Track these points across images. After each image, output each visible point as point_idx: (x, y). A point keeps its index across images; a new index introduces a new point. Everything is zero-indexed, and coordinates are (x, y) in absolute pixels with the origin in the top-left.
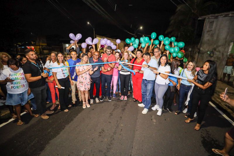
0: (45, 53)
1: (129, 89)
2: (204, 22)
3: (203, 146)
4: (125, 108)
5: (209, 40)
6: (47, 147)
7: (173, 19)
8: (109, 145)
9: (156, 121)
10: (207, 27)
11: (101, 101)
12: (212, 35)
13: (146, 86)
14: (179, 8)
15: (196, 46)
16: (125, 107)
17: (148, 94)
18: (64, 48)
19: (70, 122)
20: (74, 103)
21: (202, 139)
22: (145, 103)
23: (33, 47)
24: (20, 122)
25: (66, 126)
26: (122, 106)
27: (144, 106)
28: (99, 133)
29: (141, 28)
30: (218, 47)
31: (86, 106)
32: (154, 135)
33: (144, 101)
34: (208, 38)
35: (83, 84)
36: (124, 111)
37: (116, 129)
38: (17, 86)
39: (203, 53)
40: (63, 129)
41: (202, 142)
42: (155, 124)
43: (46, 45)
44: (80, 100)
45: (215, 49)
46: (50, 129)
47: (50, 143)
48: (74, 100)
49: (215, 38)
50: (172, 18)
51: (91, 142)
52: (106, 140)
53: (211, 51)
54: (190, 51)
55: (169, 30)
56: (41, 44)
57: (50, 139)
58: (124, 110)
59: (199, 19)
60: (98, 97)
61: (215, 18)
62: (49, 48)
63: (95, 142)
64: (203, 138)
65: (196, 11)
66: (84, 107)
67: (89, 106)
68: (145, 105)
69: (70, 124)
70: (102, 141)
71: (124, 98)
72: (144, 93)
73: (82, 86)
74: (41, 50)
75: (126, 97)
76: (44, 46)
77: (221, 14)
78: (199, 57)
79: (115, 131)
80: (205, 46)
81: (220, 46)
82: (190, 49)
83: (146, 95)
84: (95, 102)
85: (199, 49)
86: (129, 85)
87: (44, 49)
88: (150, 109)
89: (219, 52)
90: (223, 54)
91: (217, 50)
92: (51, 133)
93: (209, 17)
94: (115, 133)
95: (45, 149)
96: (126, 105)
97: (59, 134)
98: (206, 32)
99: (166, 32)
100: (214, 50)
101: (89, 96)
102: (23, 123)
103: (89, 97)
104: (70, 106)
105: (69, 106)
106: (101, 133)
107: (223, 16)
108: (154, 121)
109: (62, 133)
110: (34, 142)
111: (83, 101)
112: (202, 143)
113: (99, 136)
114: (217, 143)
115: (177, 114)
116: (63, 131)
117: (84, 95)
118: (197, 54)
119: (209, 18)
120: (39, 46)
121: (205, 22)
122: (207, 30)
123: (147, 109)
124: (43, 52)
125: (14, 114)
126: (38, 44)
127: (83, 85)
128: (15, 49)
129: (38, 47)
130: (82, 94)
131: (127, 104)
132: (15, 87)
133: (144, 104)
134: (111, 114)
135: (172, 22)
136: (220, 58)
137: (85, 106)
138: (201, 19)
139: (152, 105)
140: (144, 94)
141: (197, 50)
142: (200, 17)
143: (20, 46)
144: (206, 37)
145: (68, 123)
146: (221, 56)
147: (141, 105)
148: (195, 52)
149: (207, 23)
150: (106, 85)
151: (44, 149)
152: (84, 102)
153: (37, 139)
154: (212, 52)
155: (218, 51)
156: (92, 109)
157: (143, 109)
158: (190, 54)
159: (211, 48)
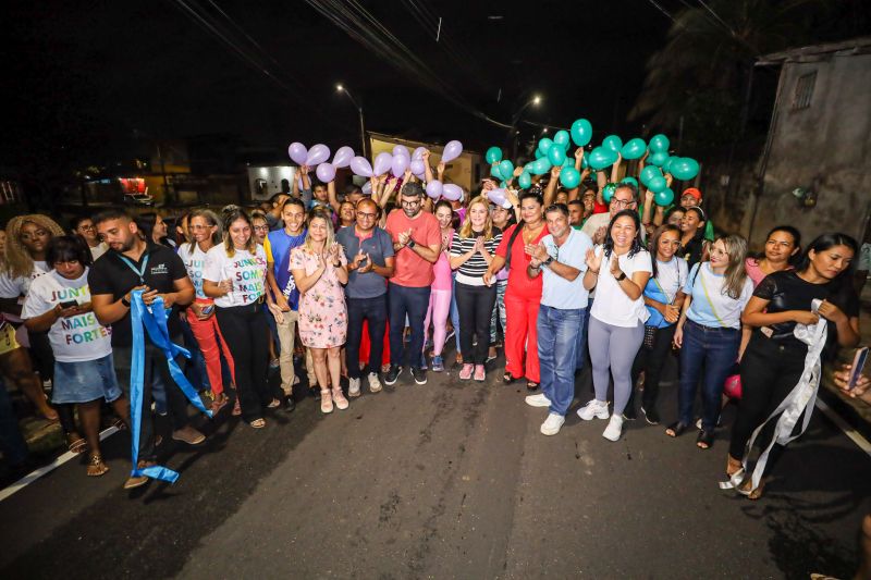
0: (186, 201)
1: (491, 338)
2: (779, 75)
3: (774, 563)
4: (476, 412)
5: (796, 144)
6: (193, 560)
7: (657, 66)
8: (419, 556)
9: (593, 463)
10: (788, 93)
11: (387, 383)
12: (810, 127)
13: (554, 330)
14: (679, 24)
15: (746, 168)
16: (479, 408)
17: (561, 360)
18: (252, 180)
19: (276, 466)
20: (288, 390)
21: (772, 534)
22: (553, 391)
23: (141, 181)
24: (97, 466)
25: (261, 480)
26: (465, 404)
27: (548, 403)
28: (382, 507)
29: (537, 100)
30: (832, 169)
31: (334, 404)
32: (585, 517)
33: (549, 386)
34: (793, 137)
35: (323, 323)
36: (472, 424)
37: (442, 492)
38: (85, 334)
39: (776, 196)
40: (250, 492)
41: (770, 544)
42: (590, 473)
43: (187, 170)
44: (312, 382)
45: (822, 181)
46: (204, 493)
47: (202, 545)
48: (288, 379)
49: (822, 137)
50: (653, 59)
51: (353, 544)
52: (406, 534)
53: (807, 184)
54: (724, 187)
55: (644, 106)
56: (169, 169)
57: (205, 531)
58: (472, 418)
59: (757, 64)
60: (379, 372)
61: (822, 60)
62: (196, 182)
63: (367, 542)
64: (777, 528)
65: (746, 33)
66: (326, 408)
67: (342, 404)
68: (552, 401)
69: (277, 472)
70: (392, 541)
71: (473, 374)
72: (549, 355)
73: (318, 330)
74: (171, 190)
75: (480, 368)
76: (182, 176)
77: (843, 44)
78: (760, 208)
79: (442, 500)
80: (783, 167)
81: (842, 167)
82: (725, 180)
83: (555, 362)
84: (365, 387)
85: (760, 180)
86: (493, 324)
87: (178, 187)
88: (571, 416)
89: (840, 188)
90: (853, 200)
91: (831, 181)
92: (208, 508)
93: (798, 57)
94: (439, 509)
95: (185, 568)
96: (480, 400)
97: (236, 511)
98: (786, 115)
99: (632, 115)
100: (817, 183)
101: (344, 365)
102: (106, 469)
103: (346, 371)
104: (275, 403)
105: (271, 406)
106: (388, 509)
107: (855, 51)
108: (587, 460)
109: (245, 507)
110: (145, 542)
111: (323, 385)
112: (772, 551)
113: (381, 519)
114: (830, 550)
115: (673, 434)
116: (251, 498)
117: (323, 364)
118: (752, 198)
119: (796, 61)
120: (164, 174)
121: (783, 73)
122: (790, 106)
123: (561, 414)
124: (177, 196)
125: (74, 435)
126: (159, 170)
127: (321, 327)
128: (80, 189)
129: (160, 180)
130: (319, 359)
131: (485, 398)
132: (78, 339)
133: (548, 397)
134: (426, 436)
135: (653, 75)
136: (841, 212)
137: (329, 403)
138: (764, 63)
139: (577, 401)
140: (549, 361)
141: (750, 182)
142: (761, 58)
143: (95, 177)
144: (786, 133)
145: (270, 471)
146: (843, 205)
147: (538, 400)
148: (742, 189)
149: (789, 79)
150: (407, 325)
151: (181, 569)
152: (325, 391)
153: (156, 529)
154: (811, 190)
155: (832, 187)
156: (354, 416)
157: (543, 414)
158: (723, 197)
159: (806, 176)
